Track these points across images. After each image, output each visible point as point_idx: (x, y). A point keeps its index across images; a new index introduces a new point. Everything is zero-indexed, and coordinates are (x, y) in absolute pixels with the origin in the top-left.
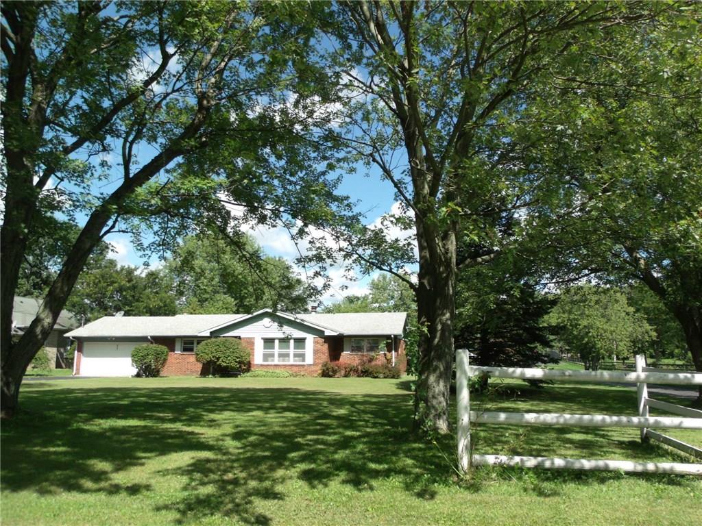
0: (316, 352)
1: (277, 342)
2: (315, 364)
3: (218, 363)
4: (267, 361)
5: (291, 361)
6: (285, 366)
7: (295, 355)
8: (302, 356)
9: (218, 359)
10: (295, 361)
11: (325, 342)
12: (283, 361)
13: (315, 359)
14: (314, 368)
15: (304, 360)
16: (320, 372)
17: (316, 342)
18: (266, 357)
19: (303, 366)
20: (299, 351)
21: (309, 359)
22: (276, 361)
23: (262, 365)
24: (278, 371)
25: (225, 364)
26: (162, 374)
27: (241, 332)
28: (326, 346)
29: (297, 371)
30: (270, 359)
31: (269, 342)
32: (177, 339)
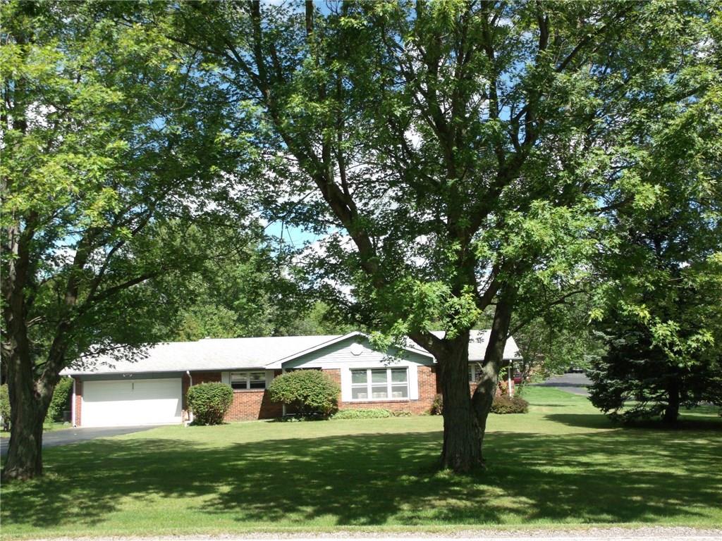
0: (421, 384)
1: (369, 372)
2: (421, 399)
3: (306, 403)
4: (357, 398)
5: (391, 396)
6: (383, 403)
7: (395, 389)
8: (404, 390)
9: (306, 398)
10: (394, 396)
11: (432, 371)
12: (379, 396)
13: (420, 393)
14: (419, 404)
15: (405, 395)
16: (428, 408)
17: (421, 372)
18: (355, 392)
19: (407, 402)
20: (399, 384)
21: (414, 393)
22: (371, 397)
23: (352, 403)
24: (374, 409)
25: (315, 404)
26: (226, 419)
27: (322, 362)
28: (434, 376)
29: (399, 408)
30: (360, 395)
31: (358, 373)
32: (222, 373)
